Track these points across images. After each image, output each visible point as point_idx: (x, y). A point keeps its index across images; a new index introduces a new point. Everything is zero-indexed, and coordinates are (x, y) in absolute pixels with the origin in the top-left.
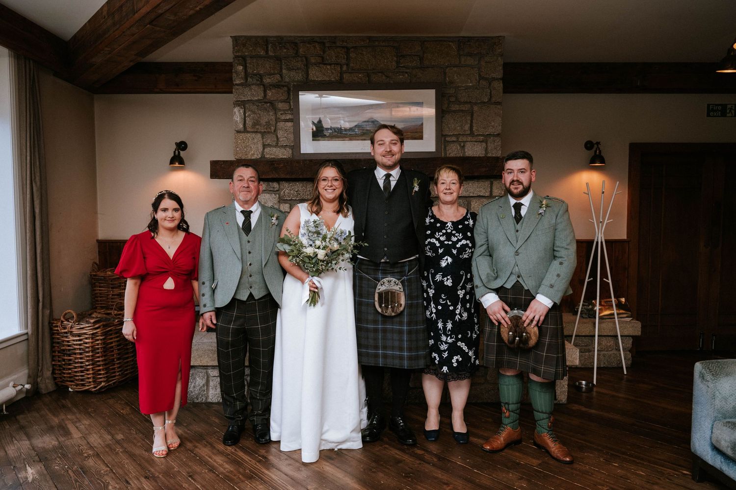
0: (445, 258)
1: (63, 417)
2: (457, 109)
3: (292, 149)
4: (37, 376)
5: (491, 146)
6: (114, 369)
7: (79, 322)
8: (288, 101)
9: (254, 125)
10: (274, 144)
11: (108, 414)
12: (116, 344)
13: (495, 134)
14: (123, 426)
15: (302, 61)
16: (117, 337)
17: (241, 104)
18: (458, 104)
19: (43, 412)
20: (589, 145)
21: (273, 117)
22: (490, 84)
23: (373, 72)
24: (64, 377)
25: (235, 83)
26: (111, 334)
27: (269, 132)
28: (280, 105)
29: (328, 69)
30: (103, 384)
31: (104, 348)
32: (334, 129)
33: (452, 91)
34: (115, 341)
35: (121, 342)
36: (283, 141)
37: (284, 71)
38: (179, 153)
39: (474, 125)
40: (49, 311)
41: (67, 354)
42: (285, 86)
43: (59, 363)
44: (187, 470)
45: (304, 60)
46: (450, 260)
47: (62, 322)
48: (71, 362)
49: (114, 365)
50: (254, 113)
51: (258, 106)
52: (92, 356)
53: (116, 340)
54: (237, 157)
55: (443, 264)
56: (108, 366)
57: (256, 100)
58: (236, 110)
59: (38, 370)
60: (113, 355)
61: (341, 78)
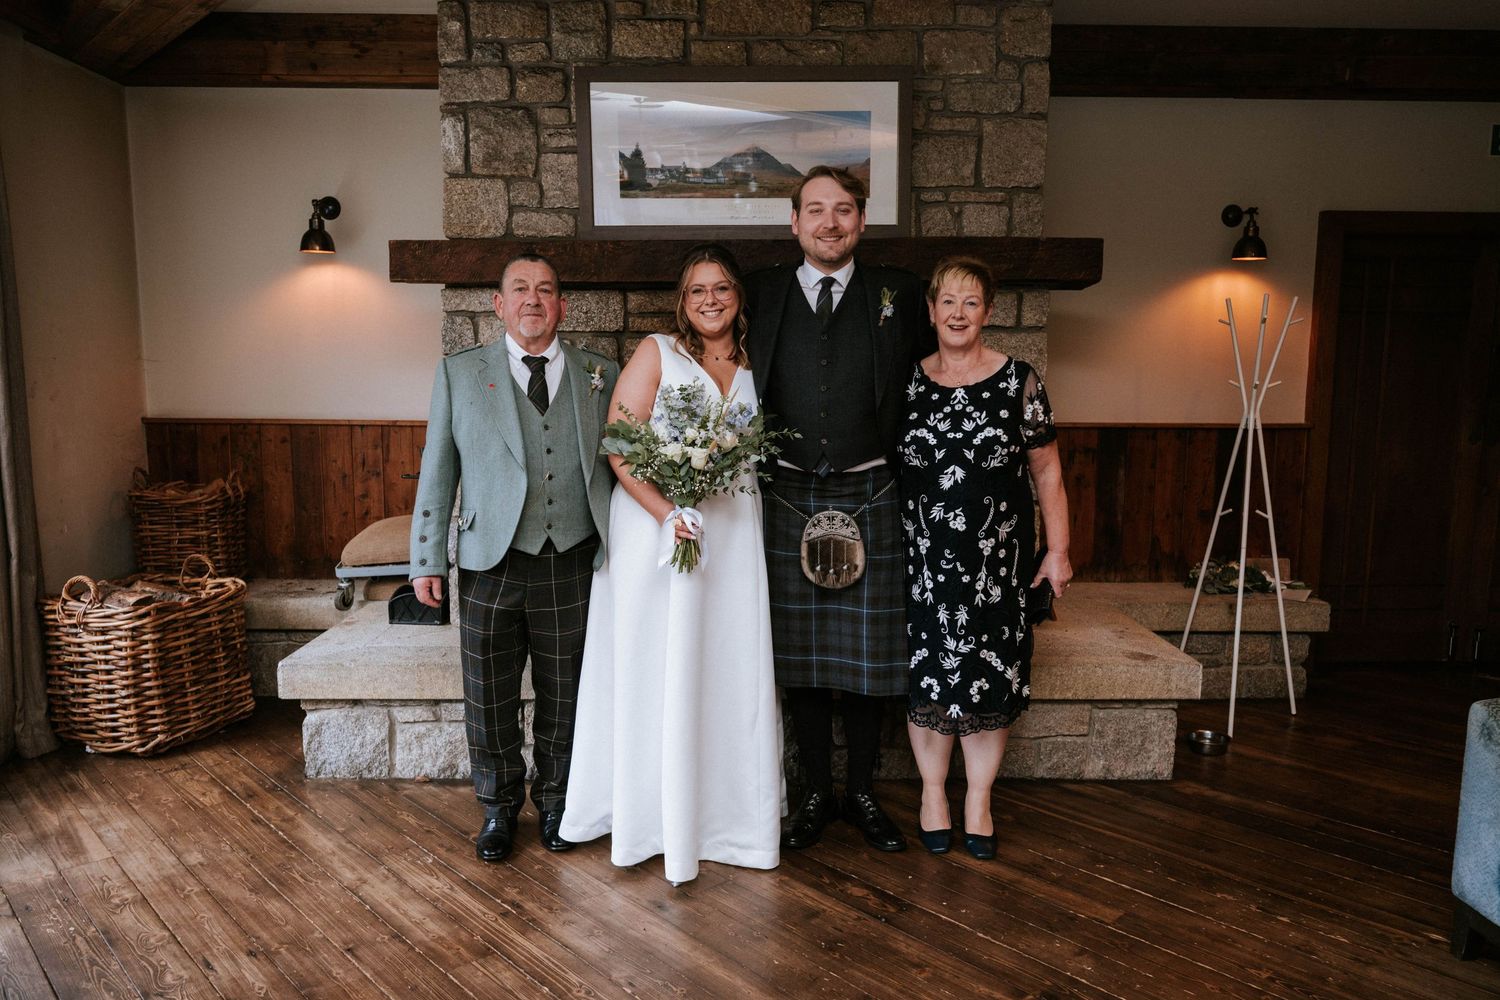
0: (950, 470)
1: (71, 813)
2: (948, 127)
3: (575, 218)
4: (14, 721)
5: (1020, 213)
6: (186, 704)
7: (102, 601)
8: (565, 104)
9: (488, 160)
10: (535, 203)
11: (171, 805)
12: (189, 649)
13: (1031, 186)
14: (203, 834)
15: (596, 11)
16: (190, 635)
17: (456, 110)
18: (948, 117)
19: (25, 802)
20: (1231, 215)
21: (530, 143)
22: (1021, 72)
23: (759, 41)
24: (75, 722)
25: (442, 61)
26: (176, 630)
27: (522, 178)
28: (547, 115)
29: (656, 31)
30: (161, 737)
31: (161, 659)
32: (670, 171)
33: (936, 86)
34: (185, 645)
35: (198, 646)
36: (554, 198)
37: (555, 35)
38: (321, 224)
39: (984, 165)
40: (34, 578)
41: (78, 673)
42: (558, 70)
43: (63, 692)
44: (344, 935)
45: (602, 8)
46: (960, 474)
47: (65, 601)
48: (88, 690)
49: (185, 695)
50: (489, 132)
51: (496, 115)
52: (134, 677)
53: (188, 641)
54: (450, 234)
55: (946, 483)
56: (169, 699)
57: (492, 102)
58: (448, 123)
59: (16, 706)
60: (183, 675)
61: (686, 53)
